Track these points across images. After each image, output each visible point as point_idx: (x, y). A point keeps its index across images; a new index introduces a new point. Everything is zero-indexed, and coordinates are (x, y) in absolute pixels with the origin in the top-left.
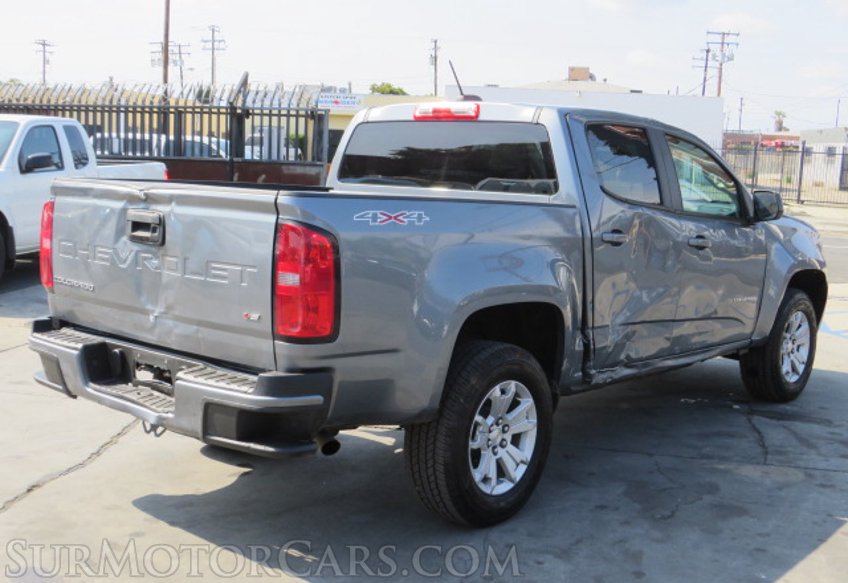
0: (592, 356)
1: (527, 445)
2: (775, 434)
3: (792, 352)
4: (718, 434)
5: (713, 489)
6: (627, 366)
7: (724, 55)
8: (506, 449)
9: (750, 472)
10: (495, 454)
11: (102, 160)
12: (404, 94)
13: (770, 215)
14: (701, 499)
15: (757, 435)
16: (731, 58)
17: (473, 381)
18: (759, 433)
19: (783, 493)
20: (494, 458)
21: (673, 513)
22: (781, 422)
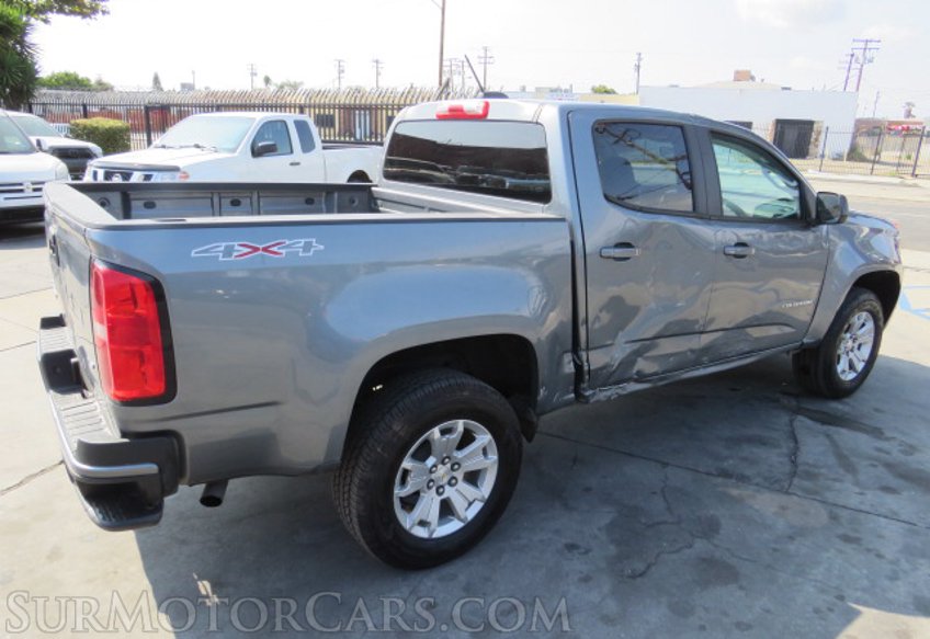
0: (587, 377)
1: (486, 482)
2: (814, 443)
3: (852, 350)
4: (750, 440)
5: (710, 528)
6: (637, 381)
7: (865, 58)
8: (457, 487)
9: (765, 503)
10: (439, 494)
11: (328, 144)
12: (614, 92)
13: (832, 218)
14: (691, 546)
15: (792, 445)
16: (871, 61)
17: (397, 427)
18: (796, 441)
19: (792, 547)
20: (438, 499)
21: (649, 567)
22: (825, 428)
